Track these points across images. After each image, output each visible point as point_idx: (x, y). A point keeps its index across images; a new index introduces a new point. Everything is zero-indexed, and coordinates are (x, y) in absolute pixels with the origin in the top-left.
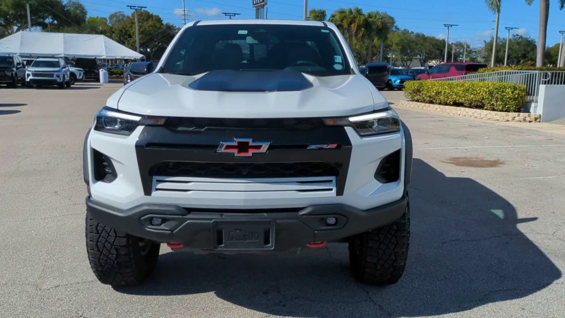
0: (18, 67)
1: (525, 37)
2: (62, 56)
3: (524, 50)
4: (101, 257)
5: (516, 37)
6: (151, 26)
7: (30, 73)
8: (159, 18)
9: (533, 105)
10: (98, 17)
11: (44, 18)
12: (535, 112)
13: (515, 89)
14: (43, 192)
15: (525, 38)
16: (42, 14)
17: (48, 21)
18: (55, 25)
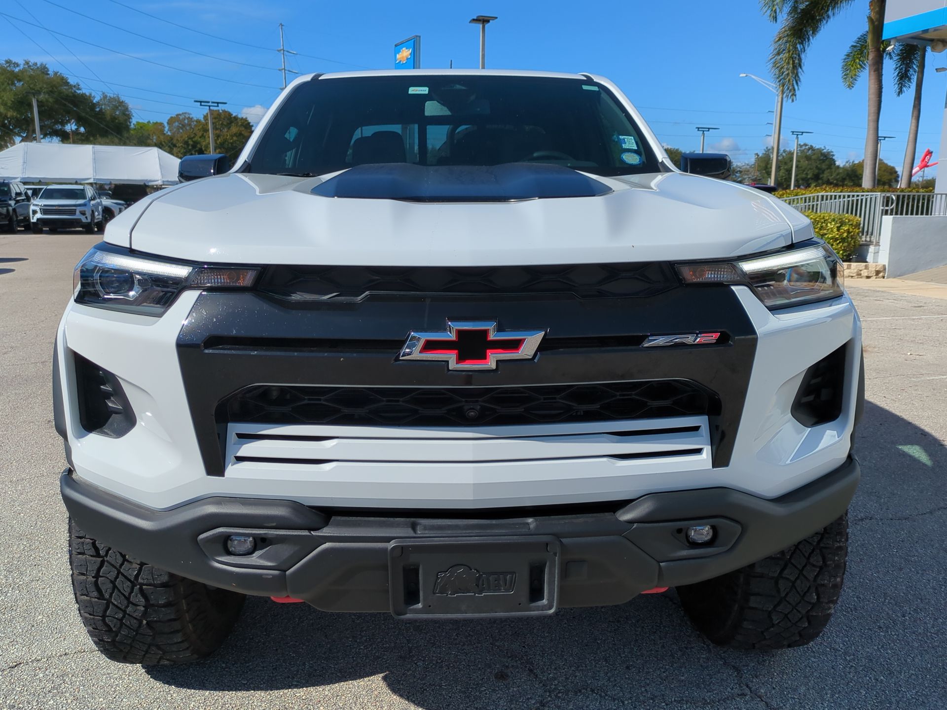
0: (18, 199)
1: (817, 147)
2: (91, 181)
3: (817, 167)
4: (108, 613)
5: (804, 147)
6: (235, 135)
7: (38, 209)
8: (246, 122)
9: (872, 249)
10: (149, 122)
11: (63, 124)
12: (875, 261)
13: (842, 223)
14: (25, 422)
15: (818, 149)
16: (60, 116)
17: (71, 127)
18: (82, 134)
